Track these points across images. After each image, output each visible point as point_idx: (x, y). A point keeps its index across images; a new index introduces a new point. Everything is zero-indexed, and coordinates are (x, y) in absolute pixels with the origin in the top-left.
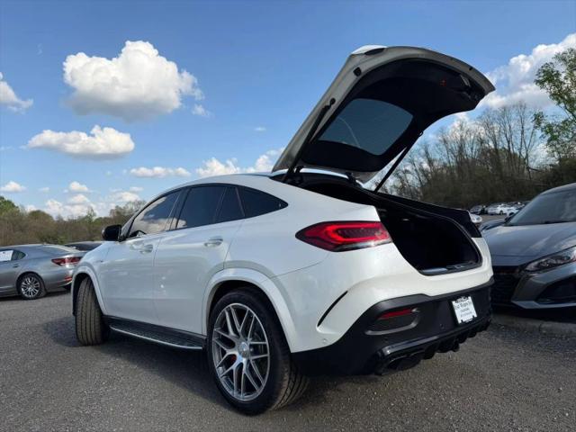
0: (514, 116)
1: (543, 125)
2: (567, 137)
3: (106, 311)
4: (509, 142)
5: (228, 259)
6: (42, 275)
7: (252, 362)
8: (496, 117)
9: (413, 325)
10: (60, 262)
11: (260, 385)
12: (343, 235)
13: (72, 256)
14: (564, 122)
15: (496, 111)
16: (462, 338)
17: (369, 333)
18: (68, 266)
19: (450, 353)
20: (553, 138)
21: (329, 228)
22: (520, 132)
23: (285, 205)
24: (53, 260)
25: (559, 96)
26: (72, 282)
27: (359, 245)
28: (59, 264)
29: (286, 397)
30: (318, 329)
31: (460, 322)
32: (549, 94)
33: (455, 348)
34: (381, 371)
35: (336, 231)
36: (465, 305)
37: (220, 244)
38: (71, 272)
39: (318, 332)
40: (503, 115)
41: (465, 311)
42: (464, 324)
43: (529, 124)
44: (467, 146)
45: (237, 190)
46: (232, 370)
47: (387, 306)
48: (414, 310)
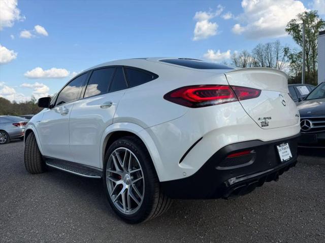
0: (273, 49)
1: (288, 54)
2: (300, 61)
3: (43, 153)
4: (270, 64)
5: (116, 116)
6: (8, 132)
7: (133, 185)
8: (264, 49)
9: (251, 162)
10: (17, 125)
11: (139, 200)
12: (200, 95)
13: (23, 122)
14: (299, 53)
15: (264, 46)
16: (281, 172)
17: (219, 168)
18: (21, 127)
19: (273, 182)
20: (293, 62)
21: (189, 91)
22: (276, 58)
23: (156, 76)
24: (13, 124)
25: (297, 38)
26: (24, 135)
27: (212, 103)
28: (17, 126)
29: (156, 213)
30: (180, 165)
31: (282, 160)
32: (292, 37)
33: (276, 179)
34: (227, 196)
35: (195, 93)
36: (285, 149)
37: (111, 106)
38: (23, 130)
39: (180, 168)
40: (268, 48)
41: (285, 153)
42: (284, 161)
43: (282, 54)
44: (247, 65)
45: (123, 69)
46: (121, 195)
47: (233, 149)
48: (252, 152)
